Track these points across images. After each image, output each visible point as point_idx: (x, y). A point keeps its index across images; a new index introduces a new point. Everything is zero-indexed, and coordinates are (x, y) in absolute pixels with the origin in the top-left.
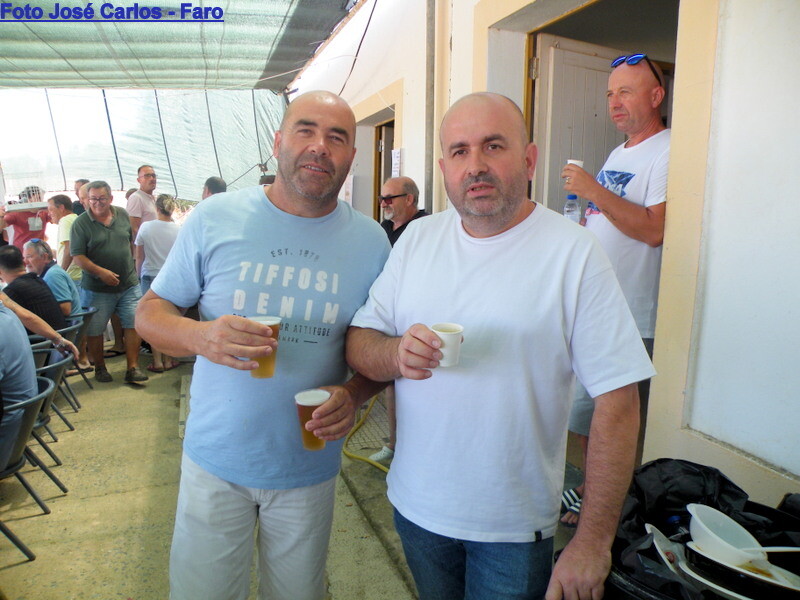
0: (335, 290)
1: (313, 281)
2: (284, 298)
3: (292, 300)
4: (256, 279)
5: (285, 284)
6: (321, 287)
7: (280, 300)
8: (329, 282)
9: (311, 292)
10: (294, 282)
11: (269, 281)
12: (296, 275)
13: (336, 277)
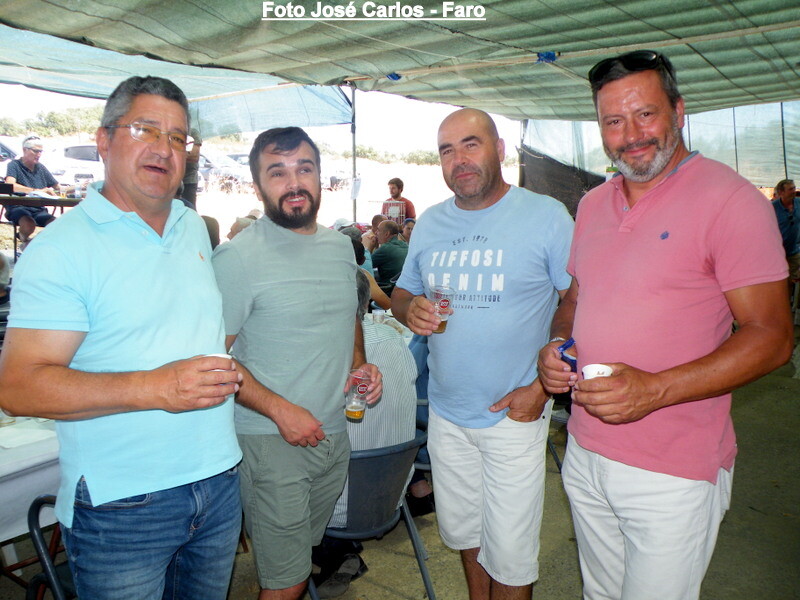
0: (499, 264)
1: (482, 258)
2: (462, 275)
3: (467, 276)
4: (441, 264)
5: (462, 264)
6: (488, 263)
7: (459, 277)
8: (494, 257)
9: (481, 267)
10: (468, 262)
11: (450, 264)
12: (470, 257)
13: (500, 252)
